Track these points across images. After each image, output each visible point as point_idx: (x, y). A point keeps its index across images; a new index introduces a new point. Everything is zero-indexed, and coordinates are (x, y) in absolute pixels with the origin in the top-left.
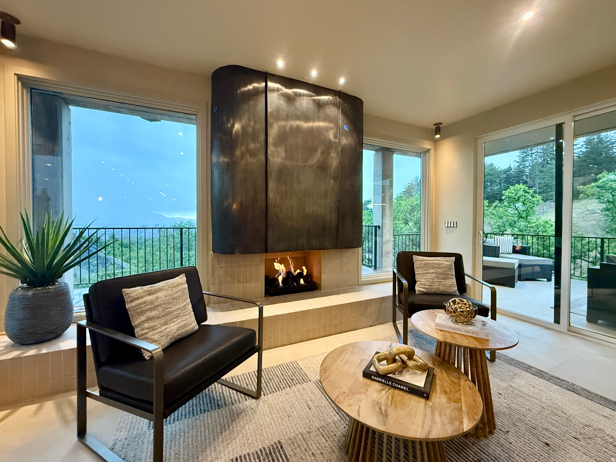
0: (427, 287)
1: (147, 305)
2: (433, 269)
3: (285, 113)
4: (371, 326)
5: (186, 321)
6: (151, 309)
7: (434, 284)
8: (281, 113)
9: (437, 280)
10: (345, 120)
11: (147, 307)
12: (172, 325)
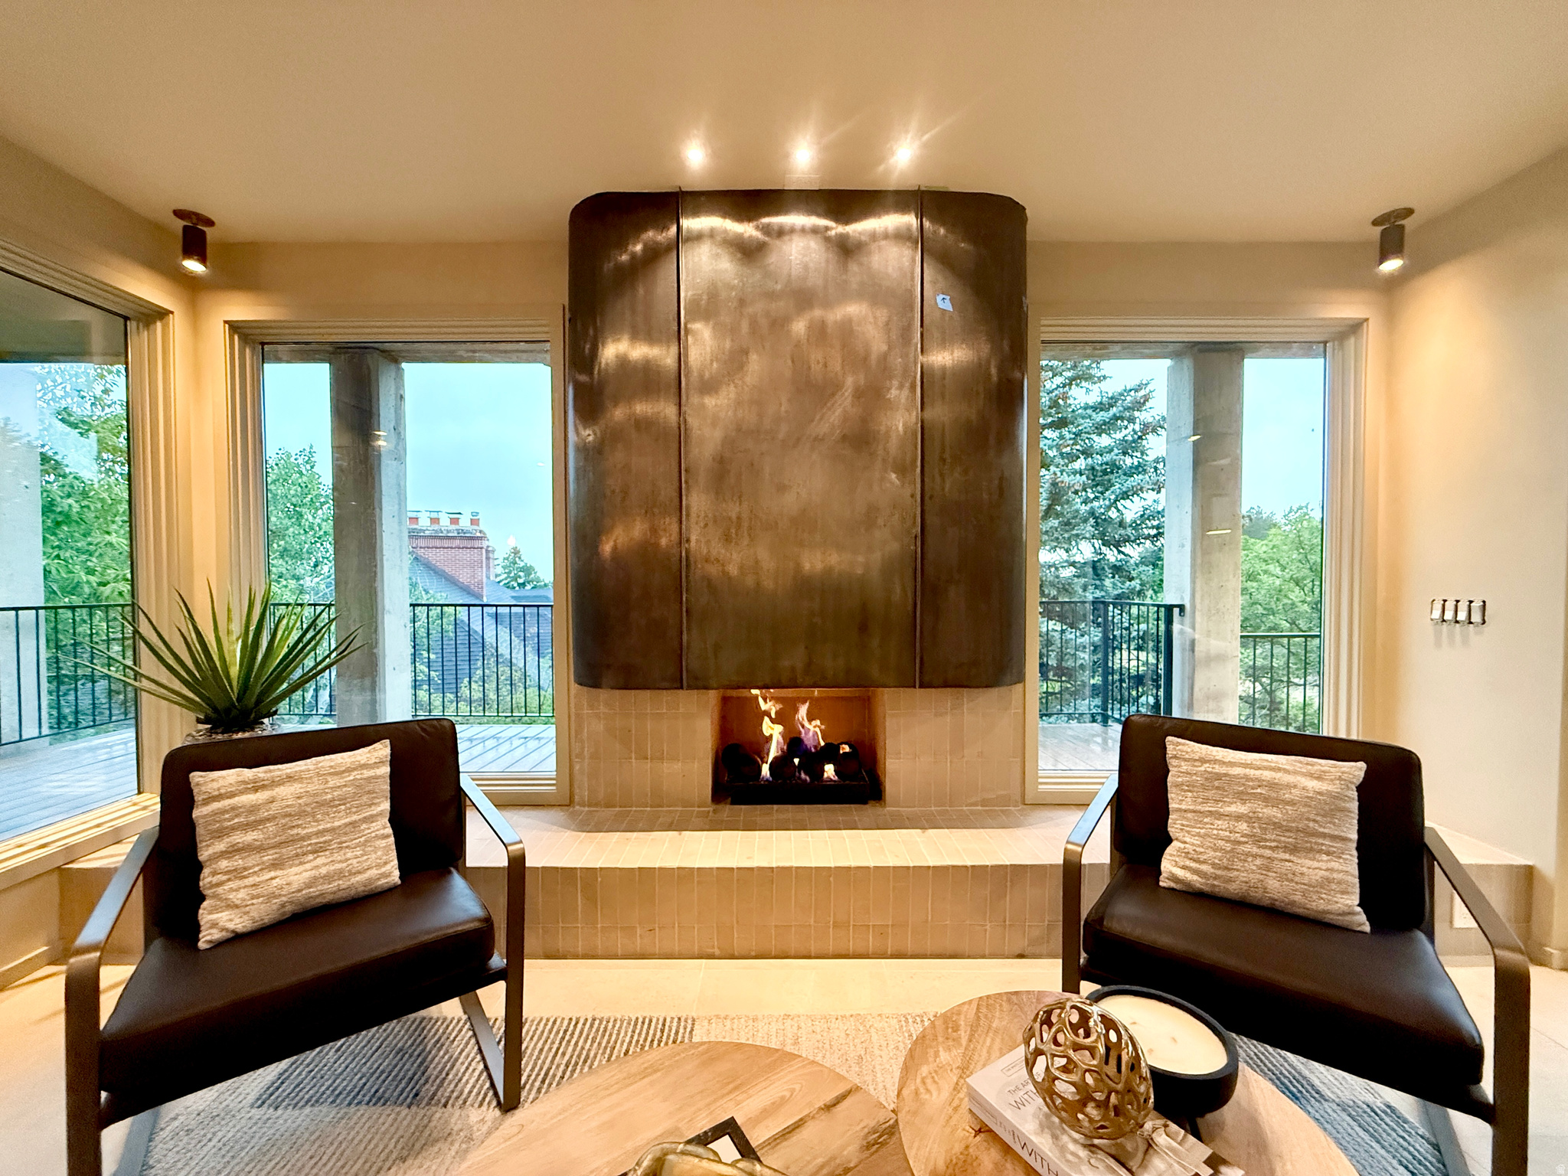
0: (1204, 868)
1: (236, 816)
2: (1244, 802)
3: (734, 293)
4: (1021, 956)
5: (345, 865)
6: (247, 825)
7: (1238, 865)
8: (723, 295)
9: (1255, 850)
10: (940, 278)
11: (236, 820)
12: (295, 870)
